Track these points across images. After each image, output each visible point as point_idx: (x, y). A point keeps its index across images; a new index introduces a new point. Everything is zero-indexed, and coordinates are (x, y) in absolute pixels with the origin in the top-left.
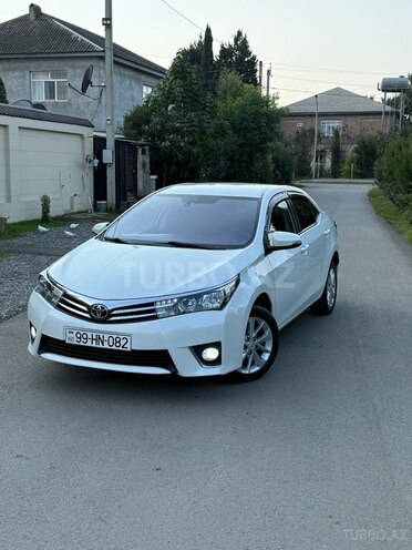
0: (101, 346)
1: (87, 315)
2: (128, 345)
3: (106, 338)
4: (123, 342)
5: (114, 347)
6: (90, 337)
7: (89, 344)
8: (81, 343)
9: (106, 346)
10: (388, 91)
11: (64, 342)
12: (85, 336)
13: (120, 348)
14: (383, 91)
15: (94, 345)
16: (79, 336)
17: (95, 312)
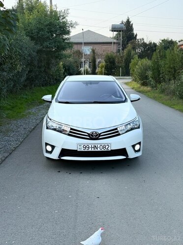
0: (96, 150)
1: (88, 137)
2: (109, 148)
3: (99, 146)
4: (107, 147)
5: (103, 150)
6: (90, 146)
7: (90, 150)
8: (86, 150)
9: (99, 150)
10: (115, 31)
11: (76, 151)
12: (88, 147)
13: (106, 150)
14: (112, 31)
15: (93, 150)
16: (84, 147)
17: (92, 136)
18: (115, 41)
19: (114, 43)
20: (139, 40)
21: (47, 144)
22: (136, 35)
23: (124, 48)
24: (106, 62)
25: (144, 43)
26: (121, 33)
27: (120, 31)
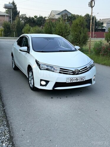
0: (77, 81)
1: (72, 73)
3: (79, 78)
4: (83, 79)
5: (81, 81)
6: (74, 79)
7: (74, 81)
8: (72, 82)
9: (79, 81)
10: (7, 8)
11: (65, 83)
12: (73, 79)
13: (83, 81)
14: (5, 8)
15: (75, 81)
16: (71, 80)
17: (75, 72)
18: (7, 15)
19: (7, 16)
20: (23, 15)
21: (41, 80)
22: (19, 12)
23: (14, 19)
24: (4, 28)
25: (26, 17)
26: (11, 9)
27: (10, 8)
